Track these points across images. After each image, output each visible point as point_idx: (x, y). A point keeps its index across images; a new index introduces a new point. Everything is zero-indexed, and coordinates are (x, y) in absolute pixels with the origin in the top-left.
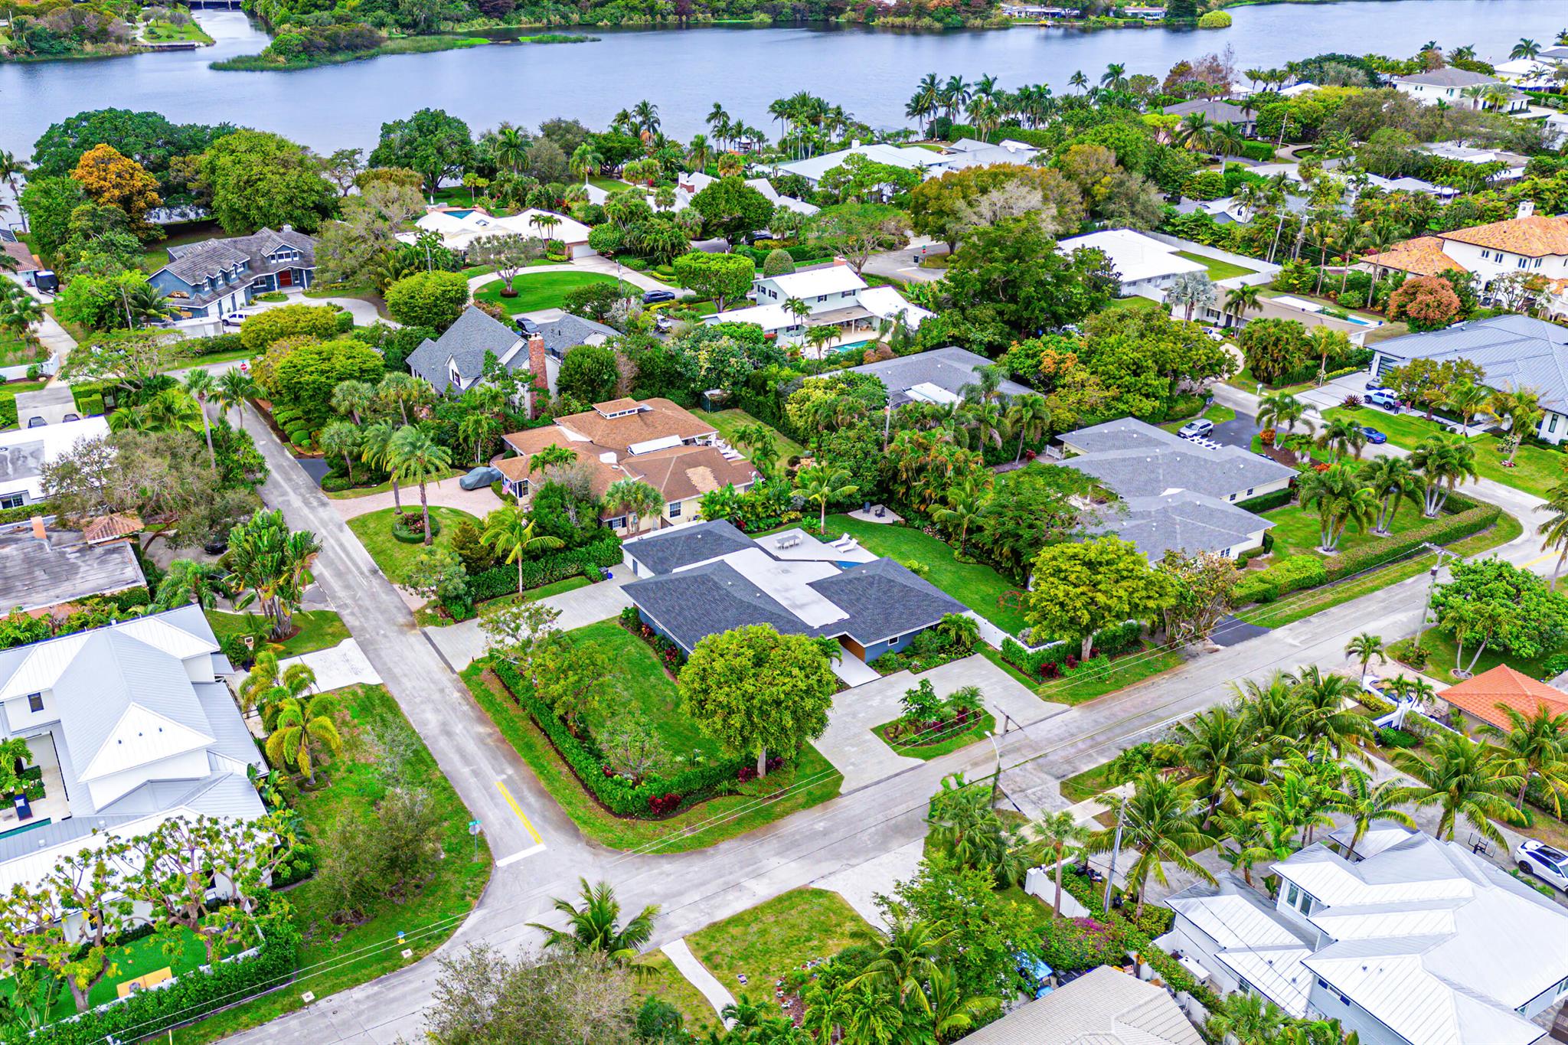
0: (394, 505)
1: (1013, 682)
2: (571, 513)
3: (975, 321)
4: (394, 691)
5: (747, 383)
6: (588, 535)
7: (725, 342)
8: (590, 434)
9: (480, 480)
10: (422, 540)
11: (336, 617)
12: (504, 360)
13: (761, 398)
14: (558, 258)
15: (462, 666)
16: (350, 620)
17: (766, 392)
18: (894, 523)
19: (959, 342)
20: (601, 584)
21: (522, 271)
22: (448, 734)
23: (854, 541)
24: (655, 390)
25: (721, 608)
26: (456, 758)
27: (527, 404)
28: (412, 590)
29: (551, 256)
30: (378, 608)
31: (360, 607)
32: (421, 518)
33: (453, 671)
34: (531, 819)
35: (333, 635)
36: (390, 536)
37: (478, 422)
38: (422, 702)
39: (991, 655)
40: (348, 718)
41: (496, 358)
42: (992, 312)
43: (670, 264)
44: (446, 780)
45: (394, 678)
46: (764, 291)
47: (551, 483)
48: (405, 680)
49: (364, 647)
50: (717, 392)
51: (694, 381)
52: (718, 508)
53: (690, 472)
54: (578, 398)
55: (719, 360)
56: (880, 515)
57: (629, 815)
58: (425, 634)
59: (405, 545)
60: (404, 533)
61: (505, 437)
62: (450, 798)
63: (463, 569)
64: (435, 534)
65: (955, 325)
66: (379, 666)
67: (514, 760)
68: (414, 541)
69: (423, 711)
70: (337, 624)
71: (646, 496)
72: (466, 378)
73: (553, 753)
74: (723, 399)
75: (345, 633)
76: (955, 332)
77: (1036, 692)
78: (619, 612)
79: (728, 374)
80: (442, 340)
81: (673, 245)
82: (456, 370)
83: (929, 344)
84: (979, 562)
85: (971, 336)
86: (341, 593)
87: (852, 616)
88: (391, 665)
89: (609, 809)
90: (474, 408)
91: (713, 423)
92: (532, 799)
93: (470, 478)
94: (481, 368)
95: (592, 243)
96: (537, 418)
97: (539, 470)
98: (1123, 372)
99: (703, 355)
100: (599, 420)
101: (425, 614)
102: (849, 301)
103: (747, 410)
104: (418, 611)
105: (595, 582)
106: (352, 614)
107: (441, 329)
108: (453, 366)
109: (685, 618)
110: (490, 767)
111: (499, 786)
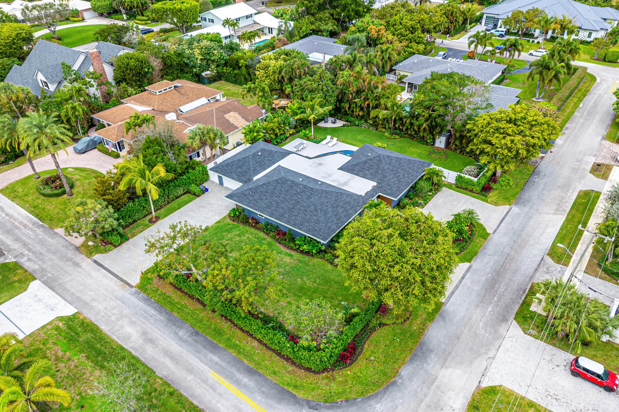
0: (31, 172)
1: (473, 199)
2: (170, 155)
3: (321, 19)
4: (91, 316)
5: (226, 64)
6: (185, 167)
7: (205, 43)
8: (150, 105)
9: (88, 145)
10: (64, 193)
11: (17, 266)
12: (76, 67)
13: (236, 71)
14: (76, 19)
15: (135, 280)
16: (29, 266)
17: (240, 68)
18: (344, 126)
19: (316, 32)
20: (203, 196)
21: (58, 28)
22: (151, 341)
23: (335, 139)
24: (175, 76)
25: (305, 197)
26: (168, 362)
27: (98, 94)
28: (75, 234)
29: (72, 19)
30: (49, 250)
31: (34, 253)
32: (58, 177)
33: (131, 286)
34: (255, 400)
35: (20, 281)
36: (37, 194)
37: (74, 108)
38: (118, 320)
39: (449, 186)
40: (60, 354)
41: (70, 67)
42: (328, 15)
43: (143, 15)
44: (169, 385)
45: (86, 304)
46: (205, 20)
47: (149, 138)
48: (95, 304)
49: (50, 284)
50: (208, 72)
51: (195, 68)
52: (255, 134)
53: (227, 116)
54: (131, 86)
55: (207, 54)
56: (334, 123)
57: (325, 370)
58: (95, 262)
59: (51, 199)
60: (48, 191)
61: (94, 116)
62: (179, 402)
63: (112, 210)
64: (72, 187)
65: (312, 23)
66: (69, 298)
67: (214, 348)
68: (58, 195)
69: (122, 327)
70: (19, 271)
71: (216, 135)
72: (52, 83)
73: (240, 333)
74: (213, 76)
75: (29, 277)
76: (313, 27)
77: (487, 201)
78: (226, 213)
79: (213, 61)
80: (26, 64)
81: (142, 4)
82: (44, 79)
83: (302, 35)
84: (401, 137)
85: (322, 28)
86: (16, 246)
87: (378, 183)
88: (78, 294)
89: (309, 370)
90: (67, 100)
91: (218, 88)
92: (245, 380)
93: (81, 145)
94: (61, 75)
95: (94, 9)
96: (107, 102)
97: (131, 132)
98: (408, 32)
99: (197, 52)
100: (151, 96)
101: (89, 246)
102: (250, 21)
103: (227, 80)
104: (83, 245)
105: (199, 196)
106: (29, 260)
107: (22, 58)
108: (41, 77)
109: (283, 208)
110: (198, 361)
111: (213, 376)
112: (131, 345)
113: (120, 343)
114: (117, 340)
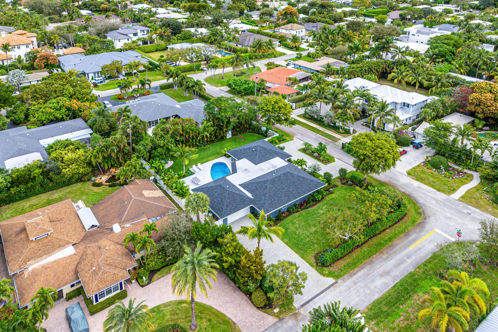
15: (330, 280)
22: (388, 272)
33: (336, 282)
38: (369, 289)
40: (402, 318)
44: (420, 266)
62: (430, 263)
69: (376, 287)
110: (402, 253)
111: (412, 248)
112: (391, 282)
113: (390, 288)
114: (387, 289)
